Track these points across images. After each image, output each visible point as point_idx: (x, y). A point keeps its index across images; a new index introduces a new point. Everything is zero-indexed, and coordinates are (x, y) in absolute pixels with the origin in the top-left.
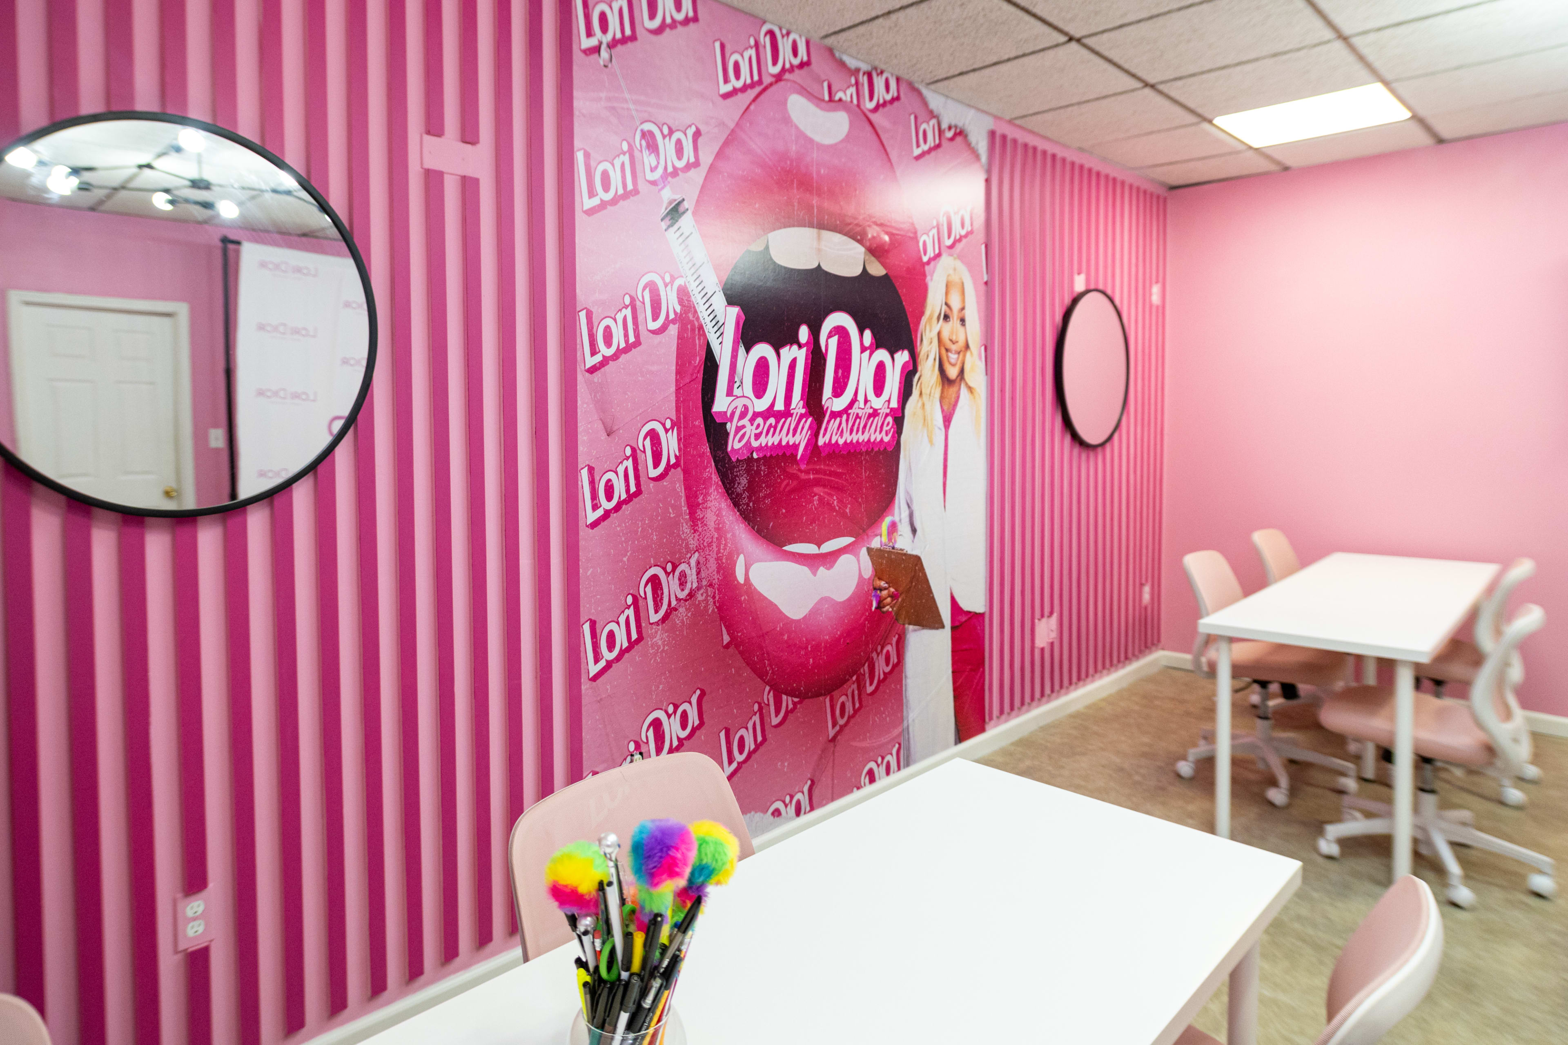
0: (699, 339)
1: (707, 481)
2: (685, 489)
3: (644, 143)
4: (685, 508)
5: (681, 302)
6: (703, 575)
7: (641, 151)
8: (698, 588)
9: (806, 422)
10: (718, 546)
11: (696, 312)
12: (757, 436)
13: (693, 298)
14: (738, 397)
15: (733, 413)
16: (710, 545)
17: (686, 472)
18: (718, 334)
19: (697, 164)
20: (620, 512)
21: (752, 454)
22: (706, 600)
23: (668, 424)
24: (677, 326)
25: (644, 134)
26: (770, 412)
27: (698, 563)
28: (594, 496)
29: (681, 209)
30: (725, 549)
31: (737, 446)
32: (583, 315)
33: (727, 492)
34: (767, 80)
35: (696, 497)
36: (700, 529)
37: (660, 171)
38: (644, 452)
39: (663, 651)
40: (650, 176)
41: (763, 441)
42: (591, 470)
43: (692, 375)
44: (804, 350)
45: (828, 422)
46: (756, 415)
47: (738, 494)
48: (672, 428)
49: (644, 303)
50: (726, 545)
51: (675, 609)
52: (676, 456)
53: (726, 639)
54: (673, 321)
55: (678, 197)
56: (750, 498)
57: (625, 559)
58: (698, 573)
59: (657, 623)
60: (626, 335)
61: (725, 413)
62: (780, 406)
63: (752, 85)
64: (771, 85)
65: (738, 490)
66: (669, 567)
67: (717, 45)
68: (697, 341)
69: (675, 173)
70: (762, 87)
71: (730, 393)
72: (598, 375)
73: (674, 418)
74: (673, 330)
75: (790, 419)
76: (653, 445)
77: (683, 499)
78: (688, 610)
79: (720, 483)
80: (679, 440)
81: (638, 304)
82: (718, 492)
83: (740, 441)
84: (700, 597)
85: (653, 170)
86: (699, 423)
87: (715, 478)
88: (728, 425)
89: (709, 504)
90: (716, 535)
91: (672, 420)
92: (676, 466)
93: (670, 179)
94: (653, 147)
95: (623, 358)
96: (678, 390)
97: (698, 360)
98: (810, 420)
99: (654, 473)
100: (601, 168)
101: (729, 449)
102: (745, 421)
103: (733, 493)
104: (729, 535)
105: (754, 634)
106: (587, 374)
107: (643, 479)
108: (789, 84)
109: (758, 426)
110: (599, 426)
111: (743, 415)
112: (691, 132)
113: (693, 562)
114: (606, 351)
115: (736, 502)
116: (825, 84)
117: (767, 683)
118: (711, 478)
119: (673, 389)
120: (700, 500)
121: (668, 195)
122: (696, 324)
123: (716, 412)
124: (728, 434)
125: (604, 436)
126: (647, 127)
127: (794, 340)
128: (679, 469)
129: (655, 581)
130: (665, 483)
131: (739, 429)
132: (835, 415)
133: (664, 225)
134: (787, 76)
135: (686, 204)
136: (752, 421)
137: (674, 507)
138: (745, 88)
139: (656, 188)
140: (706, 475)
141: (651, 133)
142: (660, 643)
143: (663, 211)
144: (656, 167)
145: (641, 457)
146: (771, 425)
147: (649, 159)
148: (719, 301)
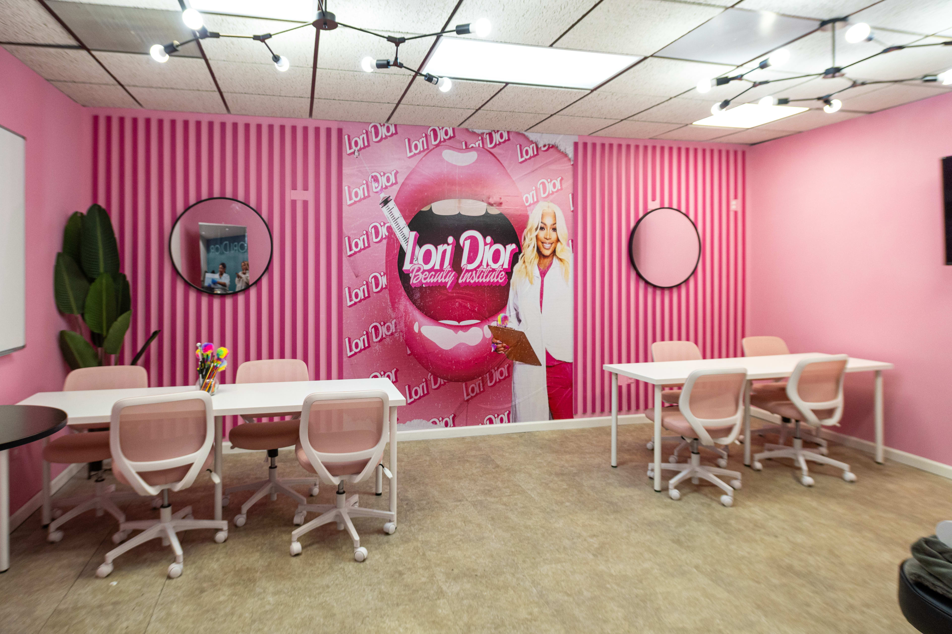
0: (397, 244)
1: (400, 295)
2: (390, 296)
3: (372, 180)
4: (389, 303)
5: (388, 231)
6: (398, 327)
7: (371, 183)
8: (396, 332)
9: (452, 273)
10: (405, 318)
11: (395, 234)
12: (425, 279)
13: (394, 230)
14: (415, 264)
15: (413, 270)
16: (401, 317)
17: (389, 290)
18: (406, 242)
19: (396, 183)
20: (361, 303)
21: (422, 285)
22: (399, 337)
23: (382, 274)
24: (386, 240)
25: (372, 177)
26: (432, 269)
27: (395, 323)
28: (350, 296)
29: (389, 199)
30: (408, 319)
31: (415, 282)
32: (347, 239)
33: (410, 298)
34: (431, 147)
35: (395, 299)
36: (397, 311)
37: (380, 188)
38: (372, 283)
39: (379, 352)
40: (375, 190)
41: (428, 280)
42: (349, 288)
43: (393, 256)
44: (451, 246)
45: (465, 274)
46: (424, 271)
47: (415, 300)
48: (384, 275)
49: (372, 233)
50: (409, 318)
51: (385, 338)
52: (385, 285)
53: (409, 352)
54: (385, 238)
55: (388, 196)
56: (421, 302)
57: (363, 319)
58: (396, 327)
59: (377, 342)
60: (364, 244)
61: (409, 270)
62: (437, 267)
63: (424, 150)
64: (434, 148)
65: (415, 298)
66: (382, 323)
67: (407, 140)
68: (396, 245)
69: (386, 187)
70: (428, 151)
71: (411, 262)
72: (352, 258)
73: (385, 272)
74: (385, 242)
75: (442, 272)
76: (375, 281)
77: (389, 300)
78: (391, 339)
79: (406, 295)
80: (387, 280)
81: (369, 233)
82: (405, 298)
83: (416, 280)
84: (396, 335)
85: (376, 188)
86: (397, 274)
87: (404, 293)
88: (411, 275)
89: (401, 302)
90: (404, 314)
91: (384, 272)
92: (385, 288)
93: (384, 190)
94: (376, 180)
95: (363, 252)
96: (386, 262)
97: (396, 251)
98: (454, 273)
99: (375, 290)
100: (354, 191)
101: (411, 283)
102: (419, 273)
103: (412, 299)
104: (411, 314)
105: (423, 352)
106: (348, 257)
107: (371, 293)
108: (443, 147)
109: (426, 275)
110: (353, 274)
111: (418, 271)
112: (393, 173)
113: (393, 322)
114: (355, 249)
115: (414, 302)
116: (464, 143)
117: (430, 372)
118: (402, 293)
119: (384, 261)
120: (397, 301)
121: (383, 196)
122: (395, 239)
123: (404, 270)
124: (410, 278)
125: (354, 277)
126: (373, 174)
127: (445, 242)
128: (387, 289)
129: (376, 328)
130: (380, 294)
131: (415, 276)
132: (468, 271)
133: (381, 206)
134: (442, 144)
135: (391, 198)
136: (422, 273)
137: (384, 303)
138: (420, 152)
139: (378, 194)
140: (399, 292)
141: (376, 176)
142: (378, 349)
143: (381, 201)
144: (378, 187)
145: (370, 285)
146: (432, 275)
147: (375, 185)
148: (406, 230)
